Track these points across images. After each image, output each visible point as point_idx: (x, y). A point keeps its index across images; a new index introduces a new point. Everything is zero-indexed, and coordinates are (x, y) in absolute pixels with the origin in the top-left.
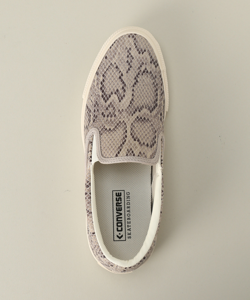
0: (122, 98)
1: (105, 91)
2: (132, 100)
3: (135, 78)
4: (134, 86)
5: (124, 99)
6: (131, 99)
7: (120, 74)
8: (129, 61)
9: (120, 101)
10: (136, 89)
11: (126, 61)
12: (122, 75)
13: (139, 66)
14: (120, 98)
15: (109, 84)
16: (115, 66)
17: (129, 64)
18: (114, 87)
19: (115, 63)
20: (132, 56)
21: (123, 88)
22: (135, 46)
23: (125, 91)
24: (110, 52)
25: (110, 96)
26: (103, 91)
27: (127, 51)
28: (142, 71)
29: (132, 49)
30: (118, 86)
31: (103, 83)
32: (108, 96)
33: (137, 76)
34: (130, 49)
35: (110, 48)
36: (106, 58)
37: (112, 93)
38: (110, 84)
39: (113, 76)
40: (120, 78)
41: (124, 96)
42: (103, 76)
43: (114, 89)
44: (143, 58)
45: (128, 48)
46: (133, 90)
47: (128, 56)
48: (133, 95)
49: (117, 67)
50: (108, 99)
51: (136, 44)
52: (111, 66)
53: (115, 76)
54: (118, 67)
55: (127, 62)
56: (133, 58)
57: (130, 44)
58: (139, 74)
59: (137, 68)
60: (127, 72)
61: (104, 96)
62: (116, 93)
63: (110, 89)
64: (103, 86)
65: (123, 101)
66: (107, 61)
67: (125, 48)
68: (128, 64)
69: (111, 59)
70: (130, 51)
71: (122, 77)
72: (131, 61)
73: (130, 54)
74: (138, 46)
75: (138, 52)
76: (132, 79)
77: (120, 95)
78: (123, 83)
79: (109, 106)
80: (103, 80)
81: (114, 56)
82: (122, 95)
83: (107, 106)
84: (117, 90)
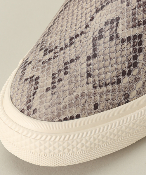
0: (112, 21)
1: (132, 56)
2: (97, 11)
3: (71, 44)
4: (82, 33)
5: (109, 17)
6: (100, 12)
7: (90, 61)
8: (63, 73)
9: (118, 19)
10: (80, 27)
11: (67, 76)
12: (89, 58)
13: (52, 61)
14: (115, 24)
15: (119, 60)
16: (91, 79)
17: (66, 68)
18: (113, 49)
19: (87, 83)
20: (53, 78)
21: (100, 37)
22: (37, 91)
23: (101, 31)
24: (83, 110)
25: (129, 38)
26: (135, 57)
27: (55, 90)
28: (52, 53)
29: (45, 88)
30: (107, 45)
31: (127, 69)
32: (132, 42)
33: (66, 46)
34: (48, 90)
35: (78, 116)
36: (96, 107)
37: (123, 41)
38: (117, 57)
39: (105, 67)
40: (95, 56)
41: (106, 24)
42: (119, 81)
43: (117, 45)
44: (38, 70)
45: (50, 92)
46: (87, 27)
47: (60, 80)
48: (92, 19)
49: (89, 75)
50: (135, 37)
51: (32, 93)
52: (98, 83)
53: (102, 65)
54: (86, 75)
55: (66, 73)
56: (53, 74)
57: (42, 96)
58: (61, 49)
59: (57, 59)
60: (78, 58)
61: (137, 47)
62: (117, 37)
63: (122, 50)
64: (129, 66)
65: (114, 16)
66: (97, 98)
67: (55, 96)
68: (68, 70)
69: (89, 95)
70: (51, 86)
71: (91, 55)
72: (60, 71)
73: (54, 83)
74: (33, 88)
75: (40, 80)
76: (78, 44)
77: (111, 28)
78: (94, 45)
79: (139, 25)
80: (124, 74)
81: (82, 96)
82: (109, 26)
83: (142, 26)
84: (111, 39)
